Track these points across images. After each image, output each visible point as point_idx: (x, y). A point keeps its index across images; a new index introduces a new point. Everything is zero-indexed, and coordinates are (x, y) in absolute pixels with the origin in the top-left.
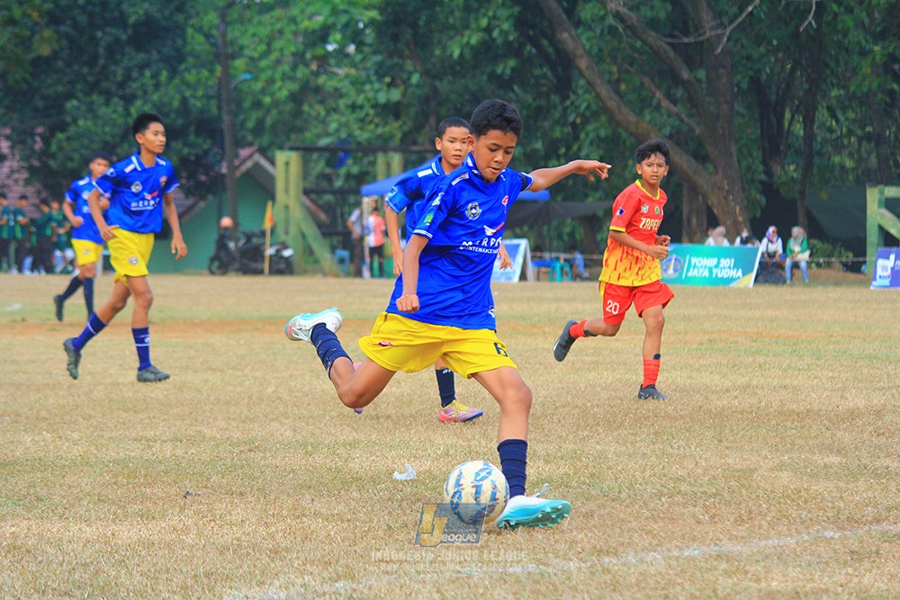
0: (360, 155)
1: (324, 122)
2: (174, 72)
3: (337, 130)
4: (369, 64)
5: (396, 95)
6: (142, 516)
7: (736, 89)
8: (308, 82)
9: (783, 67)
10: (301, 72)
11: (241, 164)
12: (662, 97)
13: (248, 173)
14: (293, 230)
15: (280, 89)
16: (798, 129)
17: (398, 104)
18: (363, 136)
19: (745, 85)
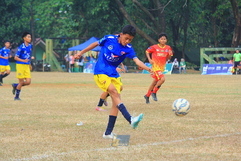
0: (68, 40)
1: (58, 31)
2: (19, 18)
3: (62, 34)
4: (70, 16)
5: (77, 24)
6: (10, 136)
7: (166, 23)
8: (54, 21)
9: (179, 17)
10: (52, 18)
11: (36, 43)
12: (147, 25)
13: (38, 45)
14: (50, 60)
15: (47, 23)
16: (183, 33)
17: (78, 26)
18: (69, 35)
19: (169, 21)
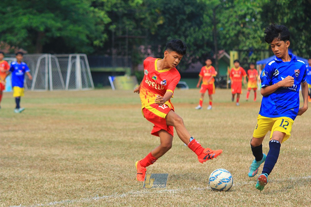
0: (256, 52)
1: (245, 42)
2: (200, 28)
3: (249, 45)
4: (259, 25)
6: (191, 161)
8: (240, 30)
10: (238, 28)
11: (220, 55)
13: (222, 59)
15: (232, 33)
